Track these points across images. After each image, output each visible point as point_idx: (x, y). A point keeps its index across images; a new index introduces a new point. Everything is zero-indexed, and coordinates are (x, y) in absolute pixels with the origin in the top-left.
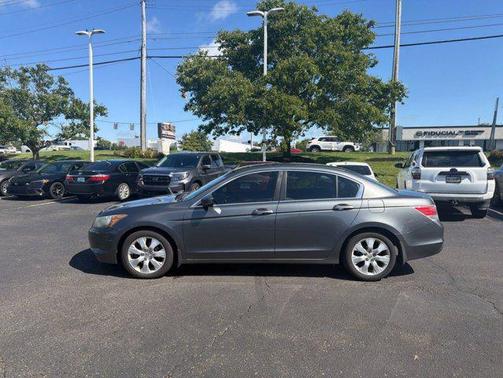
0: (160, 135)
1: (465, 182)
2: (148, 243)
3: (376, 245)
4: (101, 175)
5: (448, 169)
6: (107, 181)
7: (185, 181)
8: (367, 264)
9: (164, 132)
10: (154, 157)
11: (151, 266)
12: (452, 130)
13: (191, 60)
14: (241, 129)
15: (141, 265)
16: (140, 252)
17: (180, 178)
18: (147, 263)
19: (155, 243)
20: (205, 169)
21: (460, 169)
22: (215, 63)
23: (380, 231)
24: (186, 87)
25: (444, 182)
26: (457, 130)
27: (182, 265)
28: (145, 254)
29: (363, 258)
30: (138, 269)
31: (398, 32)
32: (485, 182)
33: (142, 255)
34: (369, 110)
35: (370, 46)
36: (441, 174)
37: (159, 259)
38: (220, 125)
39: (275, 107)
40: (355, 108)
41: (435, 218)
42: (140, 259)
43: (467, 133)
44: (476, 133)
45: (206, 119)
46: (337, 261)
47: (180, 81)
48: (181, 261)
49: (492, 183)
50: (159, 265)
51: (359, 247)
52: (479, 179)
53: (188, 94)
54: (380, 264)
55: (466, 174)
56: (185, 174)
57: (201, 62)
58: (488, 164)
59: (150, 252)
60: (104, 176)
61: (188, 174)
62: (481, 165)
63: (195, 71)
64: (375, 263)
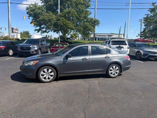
0: (13, 32)
1: (122, 49)
2: (48, 70)
3: (116, 68)
4: (2, 46)
5: (118, 46)
6: (5, 48)
7: (36, 49)
8: (113, 73)
9: (14, 31)
10: (15, 40)
11: (49, 78)
12: (105, 35)
13: (32, 6)
14: (49, 31)
15: (45, 78)
16: (45, 74)
17: (34, 48)
18: (47, 77)
19: (50, 70)
20: (42, 45)
21: (121, 46)
22: (41, 8)
23: (117, 63)
24: (30, 15)
25: (117, 49)
26: (106, 35)
27: (59, 77)
28: (46, 74)
29: (112, 71)
30: (44, 80)
31: (96, 5)
32: (127, 49)
33: (45, 75)
34: (91, 28)
35: (89, 8)
36: (116, 47)
37: (52, 76)
38: (43, 30)
39: (64, 25)
40: (87, 27)
41: (129, 59)
42: (45, 76)
43: (109, 36)
44: (111, 36)
45: (36, 27)
46: (105, 73)
47: (28, 13)
48: (59, 76)
49: (129, 50)
50: (52, 78)
51: (111, 68)
52: (126, 49)
53: (31, 18)
54: (116, 73)
55: (123, 47)
56: (36, 46)
57: (36, 7)
58: (128, 45)
59: (48, 74)
60: (3, 47)
61: (37, 46)
62: (126, 45)
63: (34, 10)
64: (115, 73)
